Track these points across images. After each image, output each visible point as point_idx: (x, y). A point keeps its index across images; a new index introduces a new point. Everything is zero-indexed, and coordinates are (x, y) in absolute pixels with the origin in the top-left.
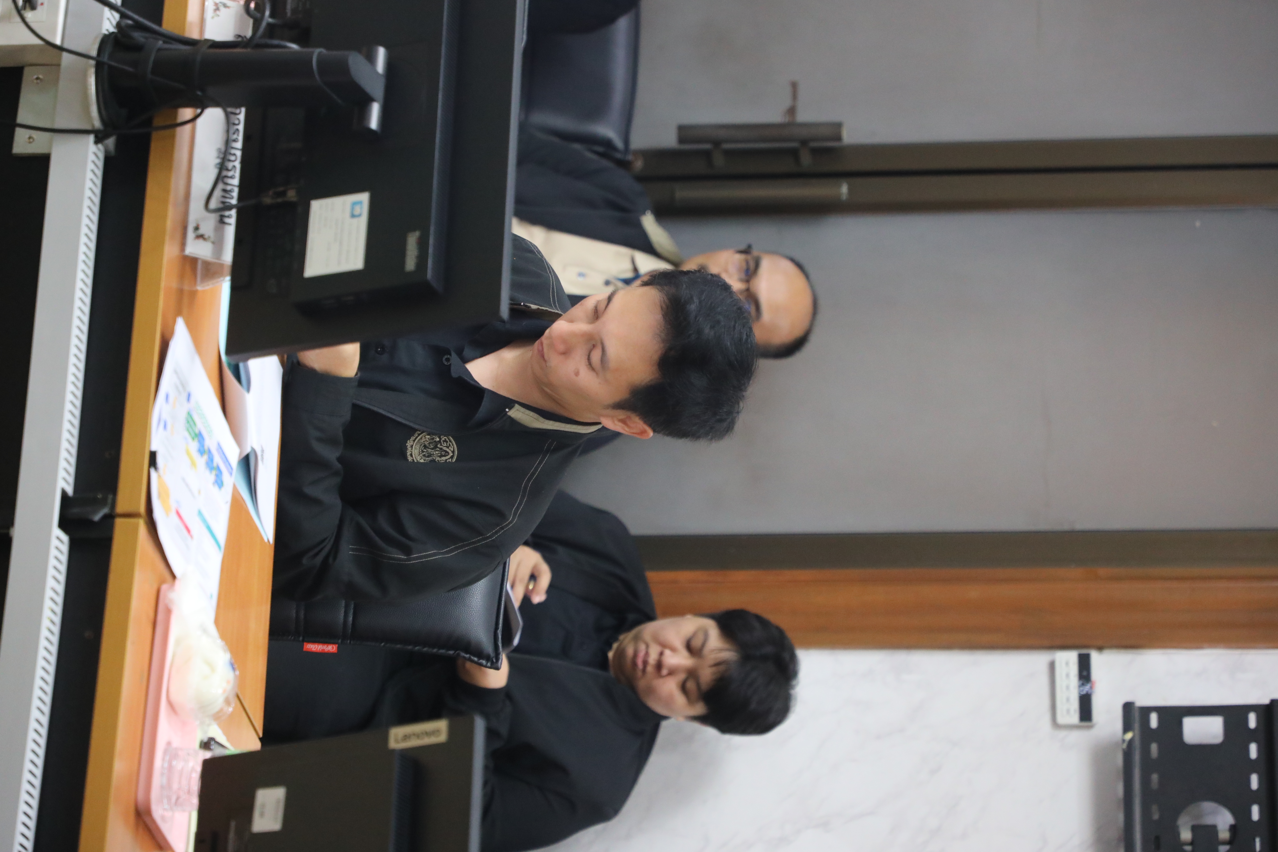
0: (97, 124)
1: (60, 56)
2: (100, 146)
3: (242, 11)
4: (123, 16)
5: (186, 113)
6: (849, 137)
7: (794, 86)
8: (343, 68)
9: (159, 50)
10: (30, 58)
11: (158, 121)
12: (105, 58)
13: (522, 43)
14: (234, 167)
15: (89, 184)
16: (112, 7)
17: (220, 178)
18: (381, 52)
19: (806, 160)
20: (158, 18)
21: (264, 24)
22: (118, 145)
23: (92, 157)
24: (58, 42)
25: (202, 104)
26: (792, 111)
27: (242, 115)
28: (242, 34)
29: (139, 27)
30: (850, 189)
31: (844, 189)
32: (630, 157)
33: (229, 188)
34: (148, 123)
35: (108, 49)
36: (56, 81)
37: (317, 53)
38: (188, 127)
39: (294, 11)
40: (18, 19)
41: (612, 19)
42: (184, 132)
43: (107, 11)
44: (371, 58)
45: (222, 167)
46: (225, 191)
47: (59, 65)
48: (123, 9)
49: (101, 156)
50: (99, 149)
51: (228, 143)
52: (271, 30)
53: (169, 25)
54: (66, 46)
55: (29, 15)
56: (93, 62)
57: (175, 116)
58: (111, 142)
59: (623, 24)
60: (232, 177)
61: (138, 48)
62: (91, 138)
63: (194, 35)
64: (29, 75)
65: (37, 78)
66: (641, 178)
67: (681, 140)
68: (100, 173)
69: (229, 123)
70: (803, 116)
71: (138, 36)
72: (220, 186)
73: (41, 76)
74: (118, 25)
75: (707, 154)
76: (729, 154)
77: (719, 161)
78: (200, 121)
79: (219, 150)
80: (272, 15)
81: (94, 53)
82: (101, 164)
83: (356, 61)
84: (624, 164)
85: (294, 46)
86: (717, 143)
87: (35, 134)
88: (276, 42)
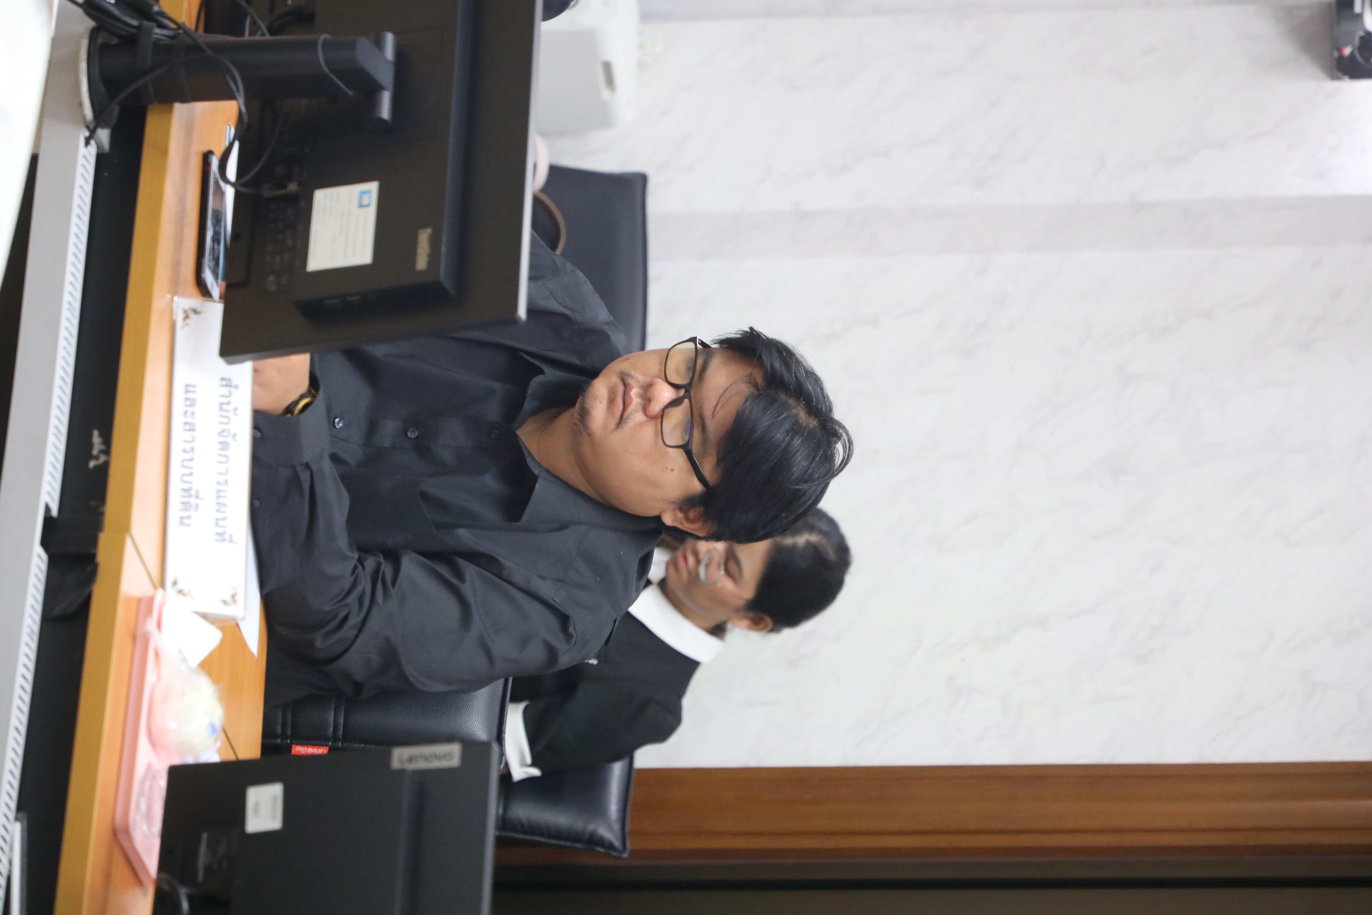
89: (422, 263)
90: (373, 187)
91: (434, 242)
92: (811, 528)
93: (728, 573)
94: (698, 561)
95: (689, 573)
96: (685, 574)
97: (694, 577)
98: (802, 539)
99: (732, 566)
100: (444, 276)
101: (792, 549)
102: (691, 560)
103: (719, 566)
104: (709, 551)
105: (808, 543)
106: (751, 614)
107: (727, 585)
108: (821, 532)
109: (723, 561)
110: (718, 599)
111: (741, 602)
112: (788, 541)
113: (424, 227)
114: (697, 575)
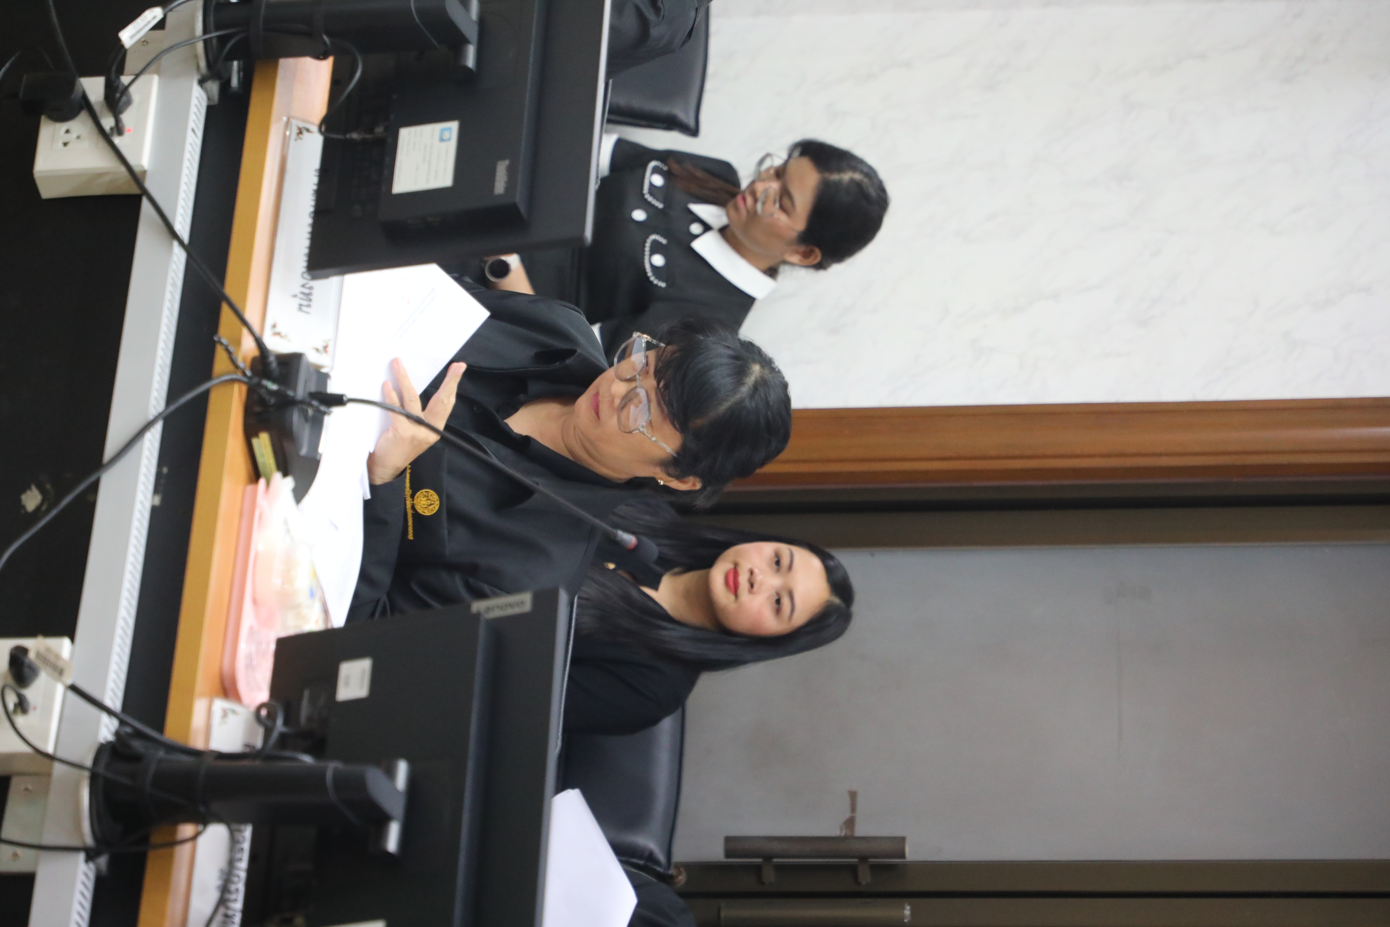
0: (89, 840)
1: (51, 768)
2: (91, 865)
3: (251, 718)
4: (122, 722)
5: (187, 830)
6: (912, 853)
7: (853, 795)
8: (360, 784)
9: (160, 761)
10: (17, 766)
11: (156, 838)
12: (101, 770)
13: (556, 750)
14: (237, 890)
15: (77, 907)
16: (110, 712)
17: (222, 901)
18: (402, 768)
19: (865, 877)
20: (160, 725)
21: (275, 735)
22: (111, 863)
23: (81, 877)
24: (50, 749)
25: (204, 820)
26: (850, 823)
27: (248, 832)
28: (252, 742)
29: (139, 734)
30: (912, 911)
31: (907, 912)
32: (672, 871)
33: (230, 913)
34: (145, 840)
35: (104, 760)
36: (46, 790)
37: (332, 767)
38: (187, 847)
39: (309, 719)
40: (7, 724)
41: (656, 721)
42: (183, 852)
43: (105, 717)
44: (391, 773)
45: (225, 889)
46: (226, 916)
47: (49, 775)
48: (123, 716)
49: (92, 876)
50: (89, 869)
51: (231, 863)
52: (284, 741)
53: (172, 733)
54: (60, 754)
55: (20, 720)
56: (86, 774)
57: (174, 832)
58: (103, 861)
59: (667, 725)
60: (236, 900)
61: (136, 758)
62: (82, 856)
63: (198, 743)
64: (16, 786)
65: (26, 789)
66: (683, 894)
67: (728, 854)
68: (89, 895)
69: (234, 841)
70: (861, 830)
71: (137, 745)
72: (222, 910)
73: (30, 787)
74: (117, 734)
75: (757, 869)
76: (780, 868)
77: (770, 876)
78: (202, 840)
79: (222, 871)
80: (286, 723)
81: (89, 762)
82: (91, 885)
83: (374, 777)
84: (666, 879)
85: (307, 759)
86: (768, 858)
87: (20, 851)
88: (288, 753)
89: (500, 187)
90: (453, 127)
91: (511, 171)
92: (854, 169)
93: (782, 208)
94: (756, 200)
95: (748, 212)
96: (743, 212)
97: (753, 215)
98: (846, 177)
99: (786, 202)
100: (519, 199)
101: (838, 184)
102: (749, 200)
103: (775, 203)
104: (766, 191)
105: (852, 180)
106: (802, 248)
107: (782, 218)
108: (862, 172)
109: (778, 198)
110: (774, 232)
111: (793, 235)
112: (835, 177)
113: (503, 158)
114: (755, 212)
